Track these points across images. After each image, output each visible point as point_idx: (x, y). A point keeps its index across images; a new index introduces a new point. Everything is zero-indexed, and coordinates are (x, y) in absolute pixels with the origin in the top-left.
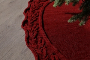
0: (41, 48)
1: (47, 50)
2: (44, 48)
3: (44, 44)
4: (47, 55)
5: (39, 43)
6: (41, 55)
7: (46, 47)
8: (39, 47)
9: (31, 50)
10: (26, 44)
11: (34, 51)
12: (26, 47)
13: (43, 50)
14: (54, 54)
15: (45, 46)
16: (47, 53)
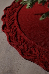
0: (22, 44)
1: (27, 45)
2: (24, 44)
3: (24, 41)
4: (28, 48)
5: (19, 40)
6: (23, 49)
7: (26, 43)
8: (20, 44)
9: (14, 47)
10: (9, 43)
11: (17, 47)
12: (10, 45)
13: (23, 45)
14: (33, 47)
15: (24, 42)
16: (27, 47)
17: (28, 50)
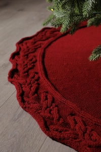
0: (47, 107)
1: (58, 110)
2: (53, 108)
3: (53, 101)
4: (60, 117)
5: (42, 100)
6: (49, 118)
7: (56, 106)
8: (44, 106)
9: (30, 113)
10: (21, 105)
11: (35, 114)
12: (21, 109)
13: (51, 110)
14: (72, 115)
15: (53, 104)
16: (59, 115)
17: (59, 120)
